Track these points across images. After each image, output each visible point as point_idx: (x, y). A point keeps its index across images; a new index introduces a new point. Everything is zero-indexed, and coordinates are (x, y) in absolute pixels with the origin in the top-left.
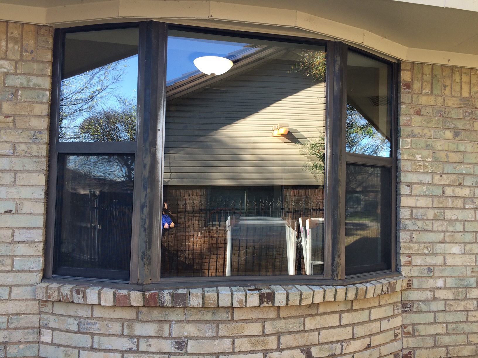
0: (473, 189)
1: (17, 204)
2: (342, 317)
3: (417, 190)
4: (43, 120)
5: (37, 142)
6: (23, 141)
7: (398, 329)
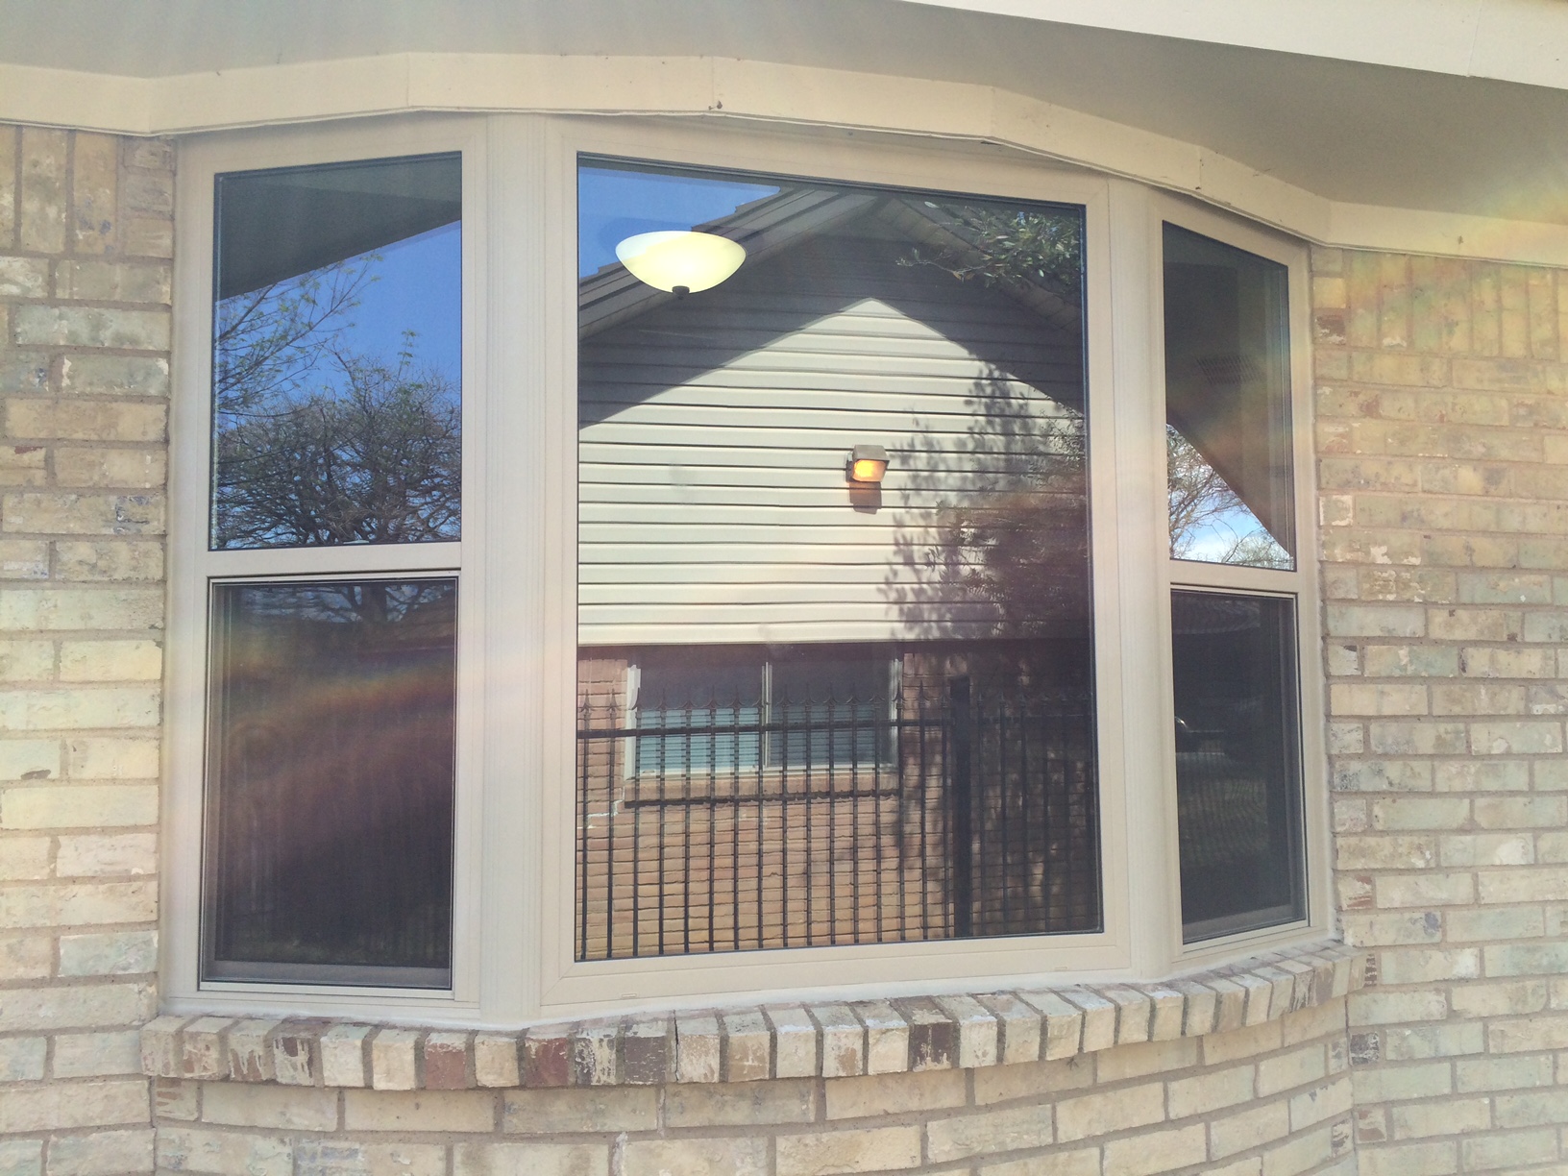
0: (1551, 652)
1: (64, 747)
2: (1170, 1093)
3: (1380, 659)
4: (149, 458)
5: (130, 533)
6: (82, 531)
7: (1343, 1122)
